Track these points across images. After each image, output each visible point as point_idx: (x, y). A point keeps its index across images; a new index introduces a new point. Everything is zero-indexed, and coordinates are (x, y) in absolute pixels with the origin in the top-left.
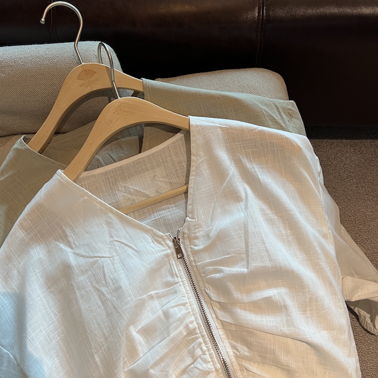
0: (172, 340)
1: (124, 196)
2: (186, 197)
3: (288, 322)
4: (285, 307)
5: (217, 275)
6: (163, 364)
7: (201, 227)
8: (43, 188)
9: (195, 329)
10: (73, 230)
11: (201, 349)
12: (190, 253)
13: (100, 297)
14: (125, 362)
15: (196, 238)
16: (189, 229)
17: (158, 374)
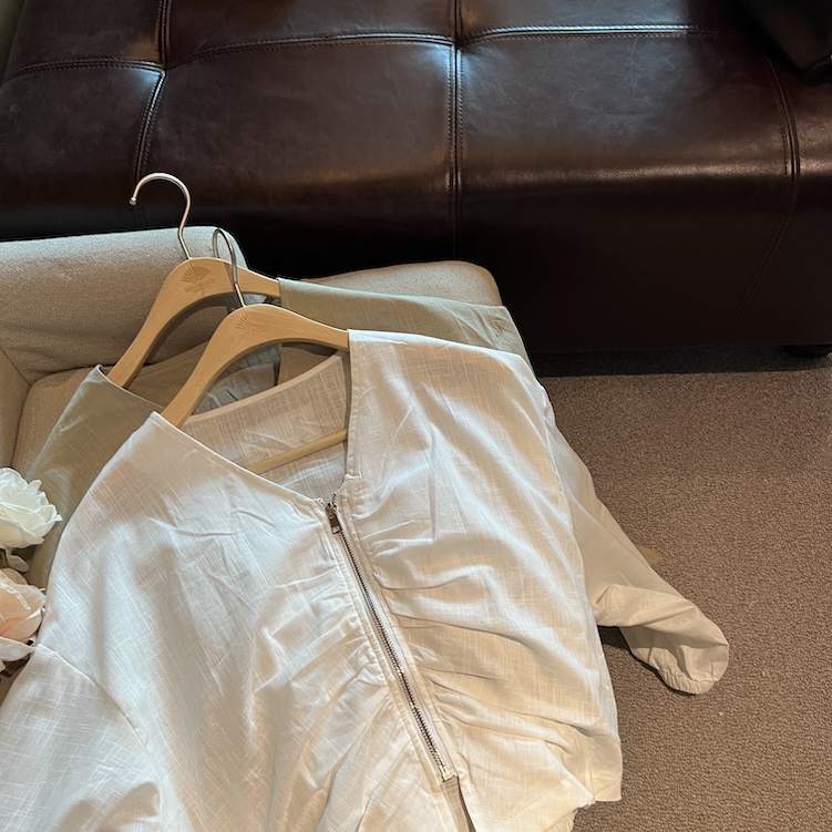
0: (325, 642)
1: (251, 448)
2: (346, 448)
3: (491, 610)
4: (488, 590)
5: (391, 551)
6: (311, 676)
7: (367, 486)
8: (130, 439)
9: (358, 629)
10: (174, 498)
11: (368, 656)
12: (351, 525)
13: (218, 590)
14: (255, 680)
15: (361, 502)
16: (349, 492)
17: (304, 688)
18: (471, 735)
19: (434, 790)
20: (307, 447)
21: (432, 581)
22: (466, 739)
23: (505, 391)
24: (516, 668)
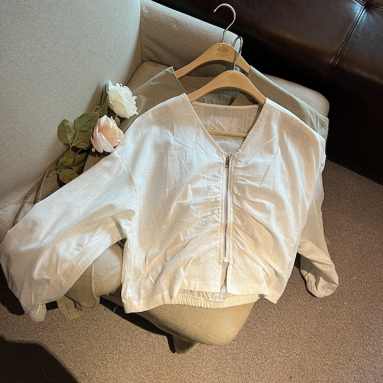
0: (207, 199)
1: (211, 123)
2: (244, 141)
3: (267, 218)
4: (270, 212)
5: (243, 183)
6: (198, 207)
7: (245, 157)
8: (172, 98)
9: (219, 201)
10: (178, 127)
11: (218, 211)
12: (233, 167)
13: (180, 165)
14: (179, 199)
15: (240, 161)
16: (238, 156)
17: (194, 209)
18: (239, 253)
19: (219, 263)
20: (230, 133)
21: (252, 199)
22: (237, 254)
23: (312, 149)
24: (265, 241)
